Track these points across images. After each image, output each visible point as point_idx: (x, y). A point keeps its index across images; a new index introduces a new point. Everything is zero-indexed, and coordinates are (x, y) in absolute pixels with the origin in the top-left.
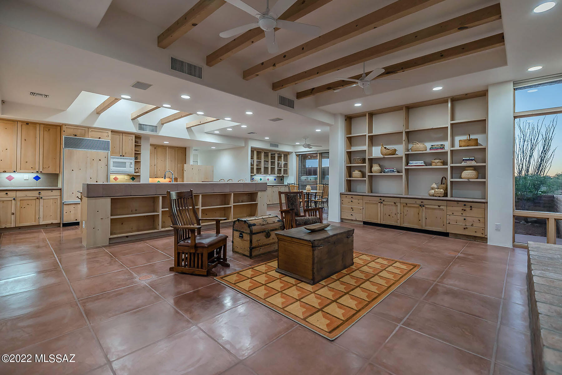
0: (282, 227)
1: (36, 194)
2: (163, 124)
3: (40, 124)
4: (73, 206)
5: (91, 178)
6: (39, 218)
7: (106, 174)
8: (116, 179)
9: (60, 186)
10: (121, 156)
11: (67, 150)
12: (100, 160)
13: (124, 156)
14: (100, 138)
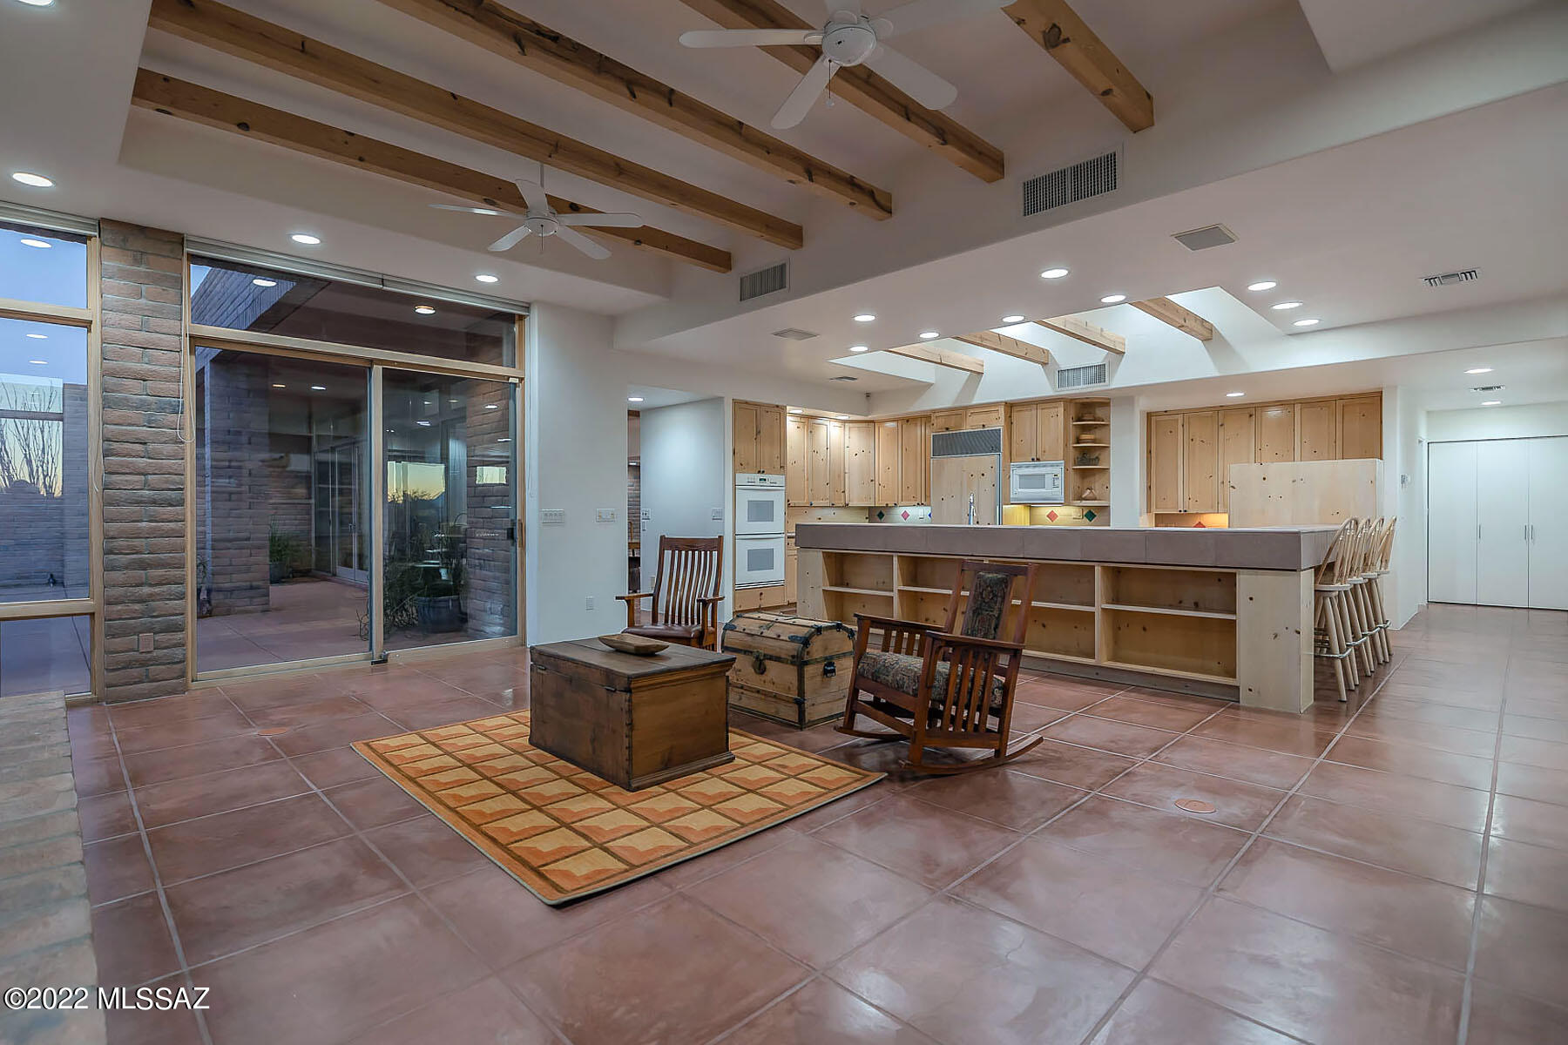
0: (795, 659)
5: (968, 515)
7: (994, 505)
8: (1052, 516)
10: (1034, 460)
11: (935, 460)
12: (983, 475)
14: (984, 426)
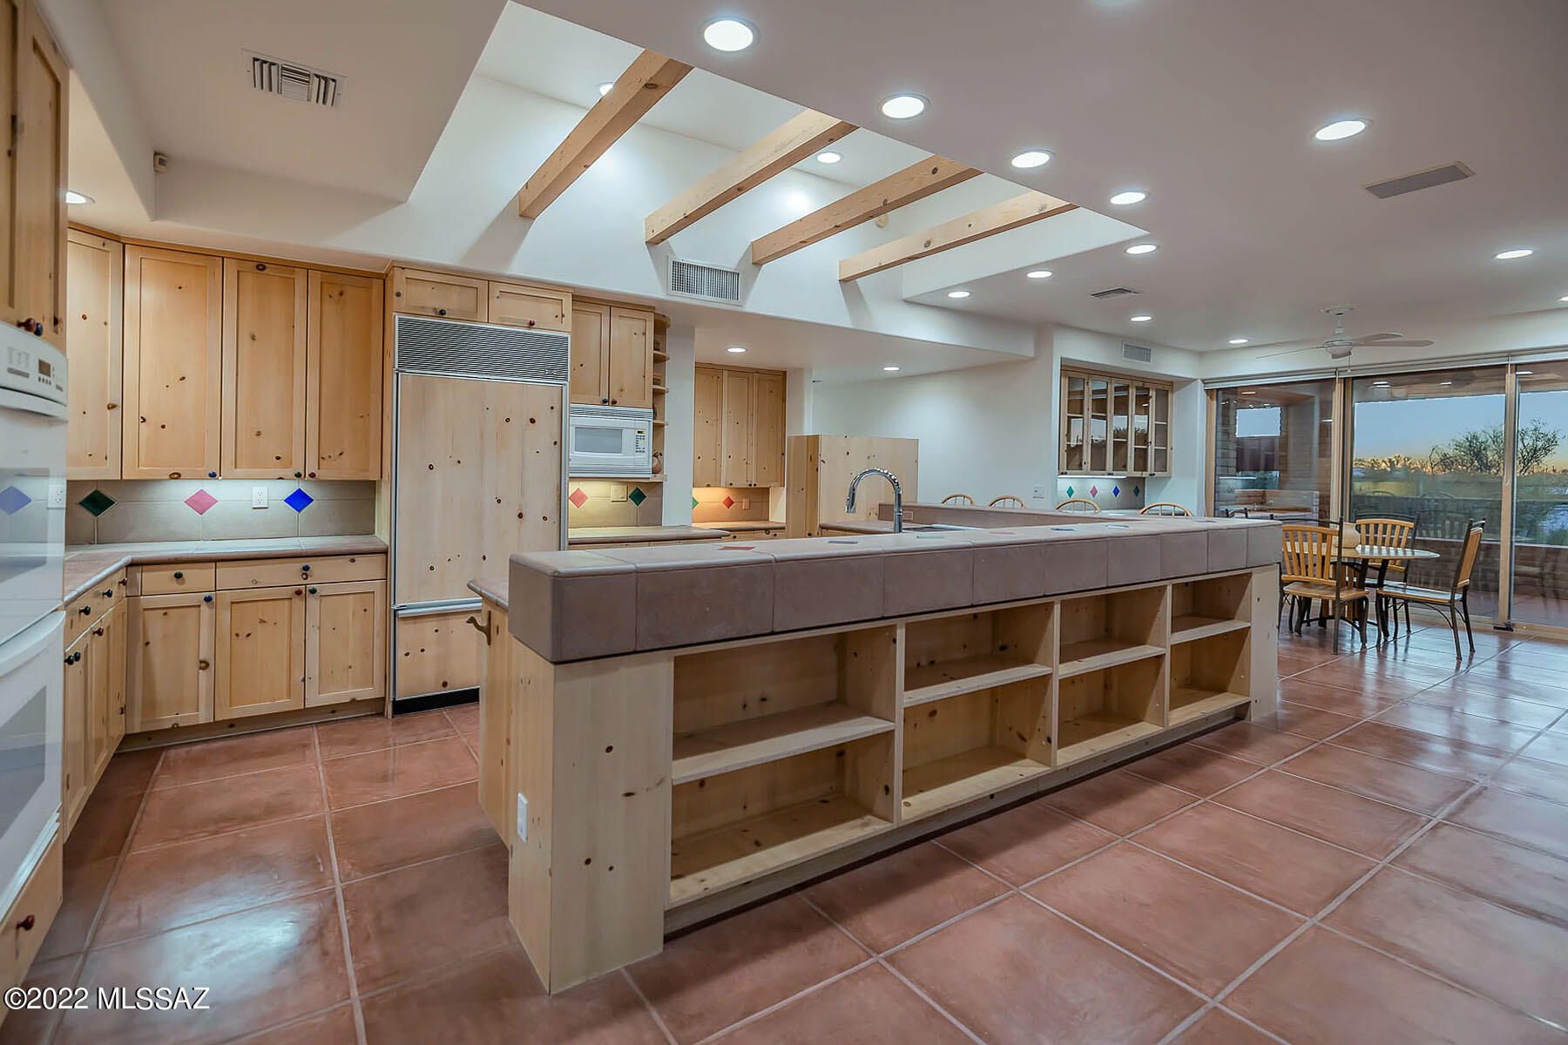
1: (289, 573)
2: (758, 264)
3: (308, 268)
4: (432, 625)
5: (499, 501)
6: (304, 680)
7: (556, 481)
8: (577, 498)
9: (382, 536)
10: (605, 402)
11: (408, 378)
12: (532, 421)
13: (614, 403)
14: (532, 324)
